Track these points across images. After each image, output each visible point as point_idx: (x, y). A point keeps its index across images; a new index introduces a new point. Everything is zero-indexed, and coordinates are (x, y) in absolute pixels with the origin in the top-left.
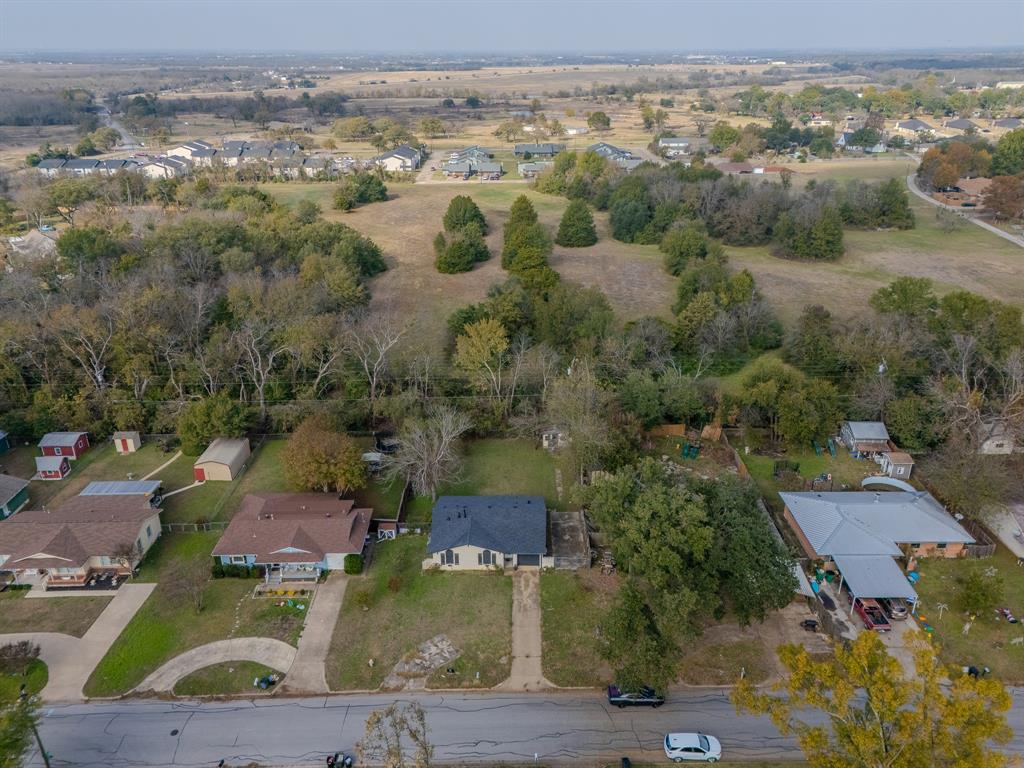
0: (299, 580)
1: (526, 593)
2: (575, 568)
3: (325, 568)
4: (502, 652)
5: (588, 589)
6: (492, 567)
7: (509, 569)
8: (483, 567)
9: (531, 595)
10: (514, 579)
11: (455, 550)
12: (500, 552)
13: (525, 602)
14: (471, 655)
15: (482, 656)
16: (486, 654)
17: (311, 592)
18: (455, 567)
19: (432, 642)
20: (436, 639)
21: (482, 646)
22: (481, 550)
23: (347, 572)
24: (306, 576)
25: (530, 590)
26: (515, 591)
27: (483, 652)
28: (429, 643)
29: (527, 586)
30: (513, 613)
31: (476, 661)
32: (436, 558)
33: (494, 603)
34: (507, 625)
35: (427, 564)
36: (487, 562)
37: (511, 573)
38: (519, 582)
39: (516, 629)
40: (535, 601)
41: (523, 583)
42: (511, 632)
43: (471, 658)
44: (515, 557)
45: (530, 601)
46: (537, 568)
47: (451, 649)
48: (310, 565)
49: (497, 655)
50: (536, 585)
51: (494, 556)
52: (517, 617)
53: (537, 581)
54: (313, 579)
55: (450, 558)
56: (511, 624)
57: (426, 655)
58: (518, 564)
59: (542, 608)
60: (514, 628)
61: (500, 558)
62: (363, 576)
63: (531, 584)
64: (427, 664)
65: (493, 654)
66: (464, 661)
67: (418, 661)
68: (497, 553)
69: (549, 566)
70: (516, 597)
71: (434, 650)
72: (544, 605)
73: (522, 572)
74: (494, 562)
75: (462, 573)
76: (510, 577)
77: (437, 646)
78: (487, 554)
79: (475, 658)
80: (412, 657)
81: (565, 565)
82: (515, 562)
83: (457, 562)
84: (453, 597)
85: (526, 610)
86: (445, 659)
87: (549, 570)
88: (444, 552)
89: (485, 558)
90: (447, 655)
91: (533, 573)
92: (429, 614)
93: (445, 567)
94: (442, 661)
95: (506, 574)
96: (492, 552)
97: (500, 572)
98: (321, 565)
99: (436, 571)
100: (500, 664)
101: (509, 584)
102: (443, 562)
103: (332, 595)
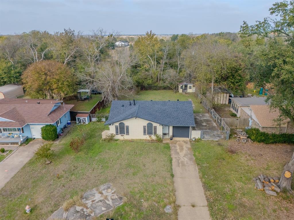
0: (7, 144)
1: (182, 154)
2: (217, 140)
3: (30, 136)
4: (166, 201)
5: (232, 152)
6: (154, 137)
7: (166, 139)
8: (147, 137)
9: (185, 155)
10: (170, 145)
11: (127, 123)
12: (160, 124)
13: (182, 160)
14: (135, 203)
15: (145, 204)
16: (150, 202)
17: (11, 151)
18: (126, 137)
19: (97, 190)
20: (102, 187)
21: (146, 194)
22: (145, 123)
23: (43, 138)
24: (13, 140)
25: (184, 152)
26: (172, 152)
27: (148, 200)
28: (94, 191)
29: (182, 149)
30: (173, 167)
31: (140, 210)
32: (112, 129)
33: (155, 160)
34: (169, 176)
35: (105, 134)
36: (150, 133)
37: (168, 141)
38: (175, 147)
39: (177, 179)
40: (191, 159)
41: (178, 147)
42: (173, 182)
43: (135, 206)
44: (171, 128)
45: (186, 159)
46: (188, 139)
47: (116, 197)
48: (16, 134)
49: (162, 204)
50: (189, 149)
51: (155, 128)
52: (177, 170)
53: (189, 146)
54: (17, 143)
55: (122, 130)
56: (173, 176)
57: (89, 203)
58: (173, 136)
59: (198, 164)
60: (175, 179)
61: (160, 130)
62: (57, 142)
63: (184, 147)
64: (87, 211)
65: (157, 202)
66: (127, 209)
67: (79, 208)
68: (157, 125)
69: (197, 138)
70: (174, 156)
71: (98, 197)
72: (198, 162)
73: (177, 141)
74: (155, 133)
75: (132, 141)
76: (167, 144)
77: (101, 193)
78: (150, 126)
79: (138, 207)
80: (74, 204)
81: (207, 137)
82: (171, 134)
83: (128, 133)
84: (122, 155)
85: (183, 165)
86: (108, 207)
87: (197, 141)
88: (117, 124)
89: (149, 130)
90: (110, 202)
91: (186, 142)
92: (100, 167)
93: (119, 137)
94: (103, 209)
95: (164, 142)
96: (154, 124)
97: (159, 140)
98: (26, 134)
99: (111, 139)
100: (164, 213)
101: (168, 147)
102: (117, 132)
103: (26, 153)
